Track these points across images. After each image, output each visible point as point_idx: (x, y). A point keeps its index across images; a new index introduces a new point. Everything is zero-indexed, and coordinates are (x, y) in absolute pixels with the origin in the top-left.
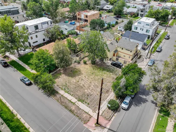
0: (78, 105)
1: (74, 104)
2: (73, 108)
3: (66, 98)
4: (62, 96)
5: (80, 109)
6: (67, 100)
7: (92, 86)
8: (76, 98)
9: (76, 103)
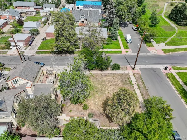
0: (136, 82)
1: (138, 85)
2: (141, 83)
3: (140, 92)
4: (142, 96)
5: (136, 80)
6: (141, 90)
7: (113, 83)
8: (133, 87)
9: (136, 84)
